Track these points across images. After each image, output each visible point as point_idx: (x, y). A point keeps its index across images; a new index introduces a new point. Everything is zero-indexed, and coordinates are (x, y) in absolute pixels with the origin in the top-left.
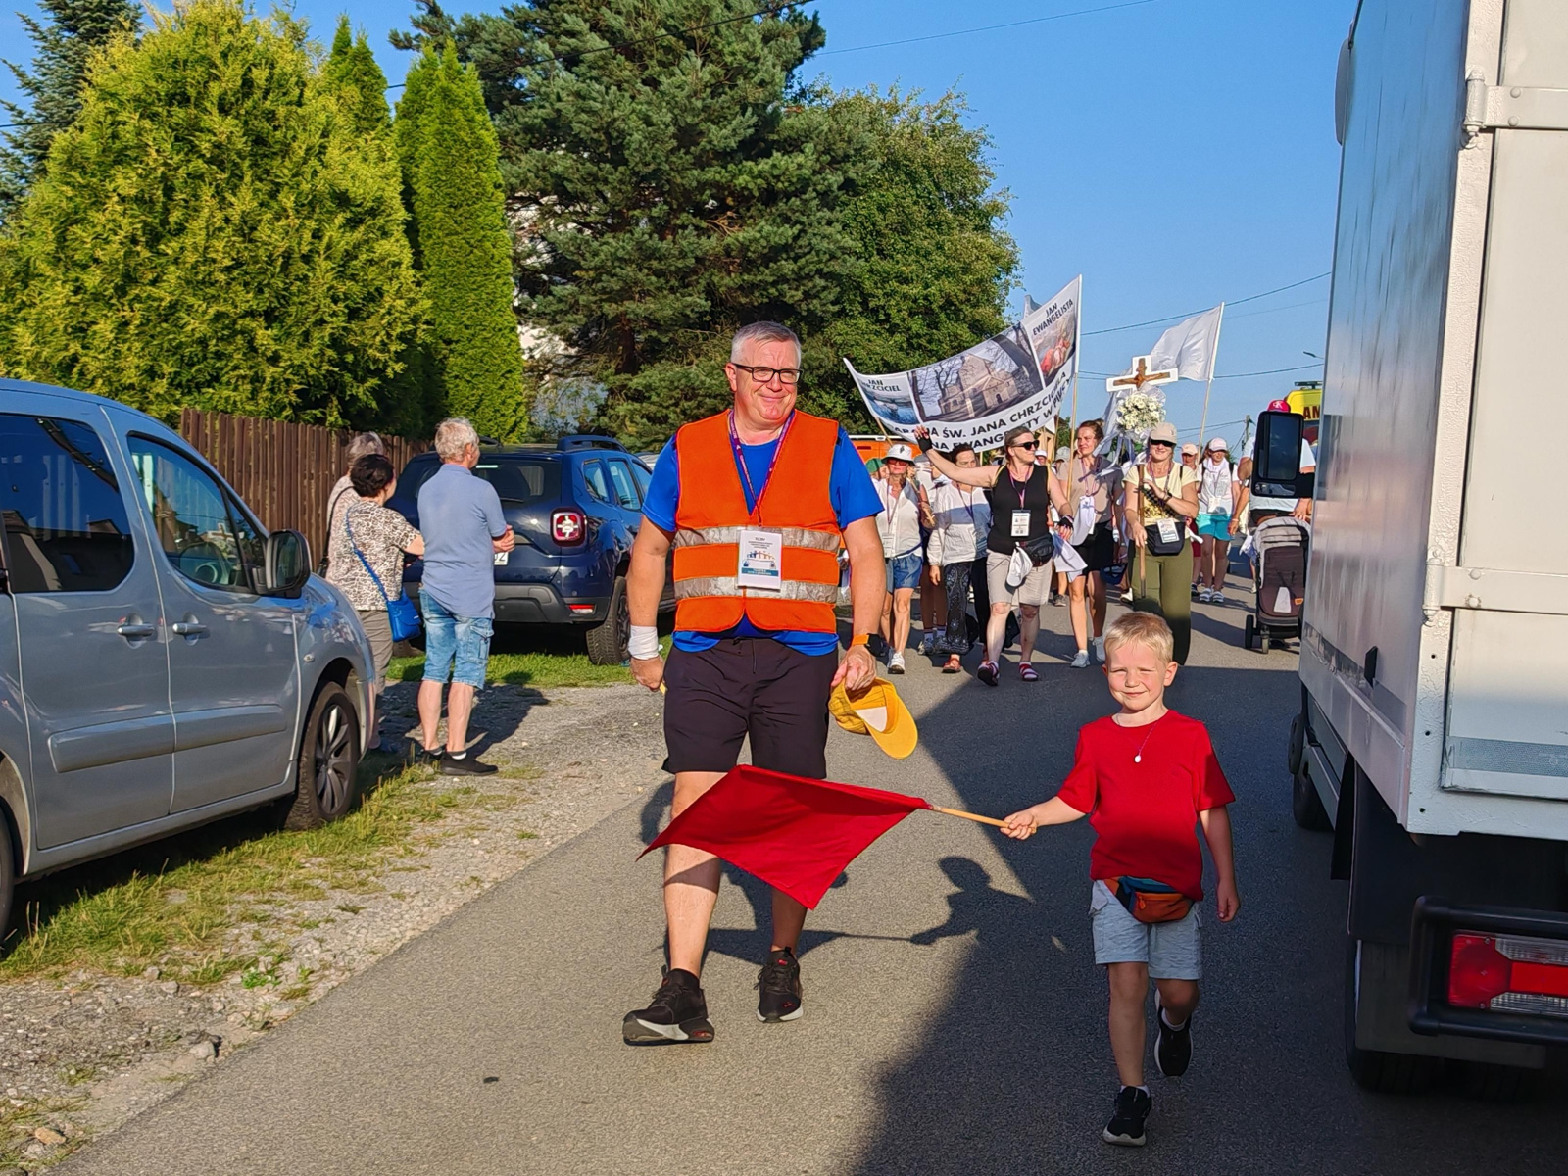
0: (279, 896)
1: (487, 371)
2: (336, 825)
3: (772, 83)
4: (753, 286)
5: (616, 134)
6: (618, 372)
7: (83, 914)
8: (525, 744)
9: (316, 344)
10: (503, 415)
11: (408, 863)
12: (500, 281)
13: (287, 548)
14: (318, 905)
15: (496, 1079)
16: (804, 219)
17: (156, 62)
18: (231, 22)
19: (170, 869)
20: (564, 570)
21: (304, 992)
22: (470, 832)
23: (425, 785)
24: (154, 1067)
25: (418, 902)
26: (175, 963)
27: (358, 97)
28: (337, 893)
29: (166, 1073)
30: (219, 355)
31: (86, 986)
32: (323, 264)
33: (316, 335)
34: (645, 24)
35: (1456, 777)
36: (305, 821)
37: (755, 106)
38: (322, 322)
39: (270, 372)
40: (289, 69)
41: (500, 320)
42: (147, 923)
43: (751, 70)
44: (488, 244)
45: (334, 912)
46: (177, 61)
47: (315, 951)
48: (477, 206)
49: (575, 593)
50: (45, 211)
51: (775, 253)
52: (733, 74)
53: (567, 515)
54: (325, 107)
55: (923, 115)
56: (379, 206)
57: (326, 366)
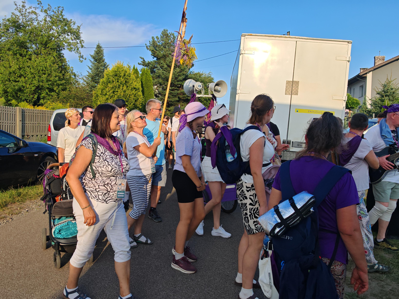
3: (187, 71)
4: (184, 97)
17: (113, 71)
18: (122, 67)
32: (133, 95)
37: (185, 74)
40: (129, 72)
46: (116, 71)
52: (182, 70)
54: (133, 76)
55: (206, 75)
56: (139, 89)
57: (133, 107)
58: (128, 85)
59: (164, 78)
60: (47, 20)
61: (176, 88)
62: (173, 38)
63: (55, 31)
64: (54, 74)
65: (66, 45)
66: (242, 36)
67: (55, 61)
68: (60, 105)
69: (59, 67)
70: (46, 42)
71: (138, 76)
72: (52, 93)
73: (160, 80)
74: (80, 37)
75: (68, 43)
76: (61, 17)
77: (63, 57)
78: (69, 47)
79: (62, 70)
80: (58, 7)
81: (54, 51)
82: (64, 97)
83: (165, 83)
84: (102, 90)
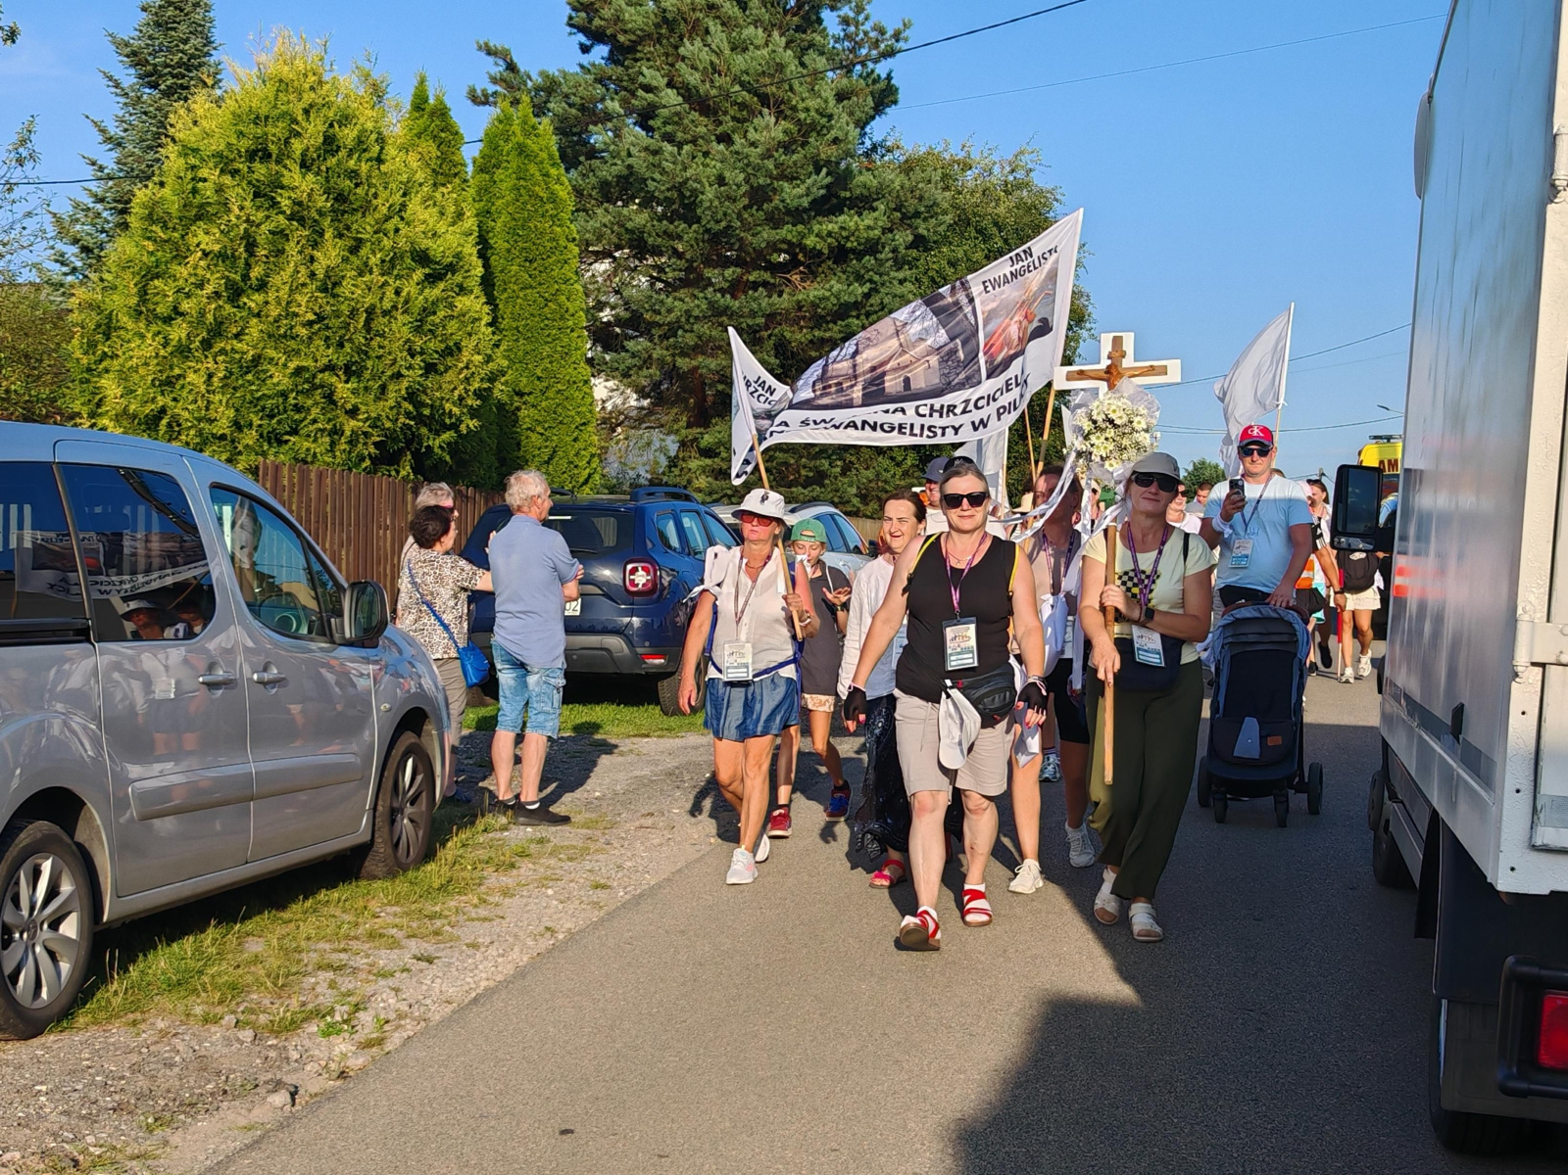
0: (355, 945)
1: (561, 422)
2: (411, 874)
3: (845, 140)
4: (823, 341)
5: (688, 194)
6: (689, 426)
7: (162, 962)
8: (597, 794)
9: (392, 397)
10: (576, 467)
11: (483, 912)
12: (575, 334)
13: (366, 598)
14: (394, 954)
15: (572, 1132)
17: (237, 117)
18: (312, 79)
19: (247, 917)
20: (636, 621)
21: (380, 1042)
22: (543, 882)
23: (498, 835)
24: (231, 1116)
25: (492, 951)
26: (252, 1011)
27: (435, 153)
28: (413, 943)
29: (243, 1122)
30: (298, 408)
31: (163, 1033)
32: (400, 319)
33: (391, 387)
34: (719, 81)
35: (1547, 835)
36: (380, 870)
37: (828, 162)
38: (398, 376)
39: (350, 425)
40: (370, 125)
41: (575, 373)
42: (223, 971)
43: (824, 126)
44: (563, 298)
45: (408, 959)
46: (257, 117)
47: (390, 1001)
48: (550, 260)
49: (647, 644)
50: (126, 265)
51: (844, 310)
52: (807, 130)
53: (639, 565)
55: (996, 170)
56: (455, 264)
57: (402, 419)
59: (669, 194)
71: (449, 161)
84: (148, 277)
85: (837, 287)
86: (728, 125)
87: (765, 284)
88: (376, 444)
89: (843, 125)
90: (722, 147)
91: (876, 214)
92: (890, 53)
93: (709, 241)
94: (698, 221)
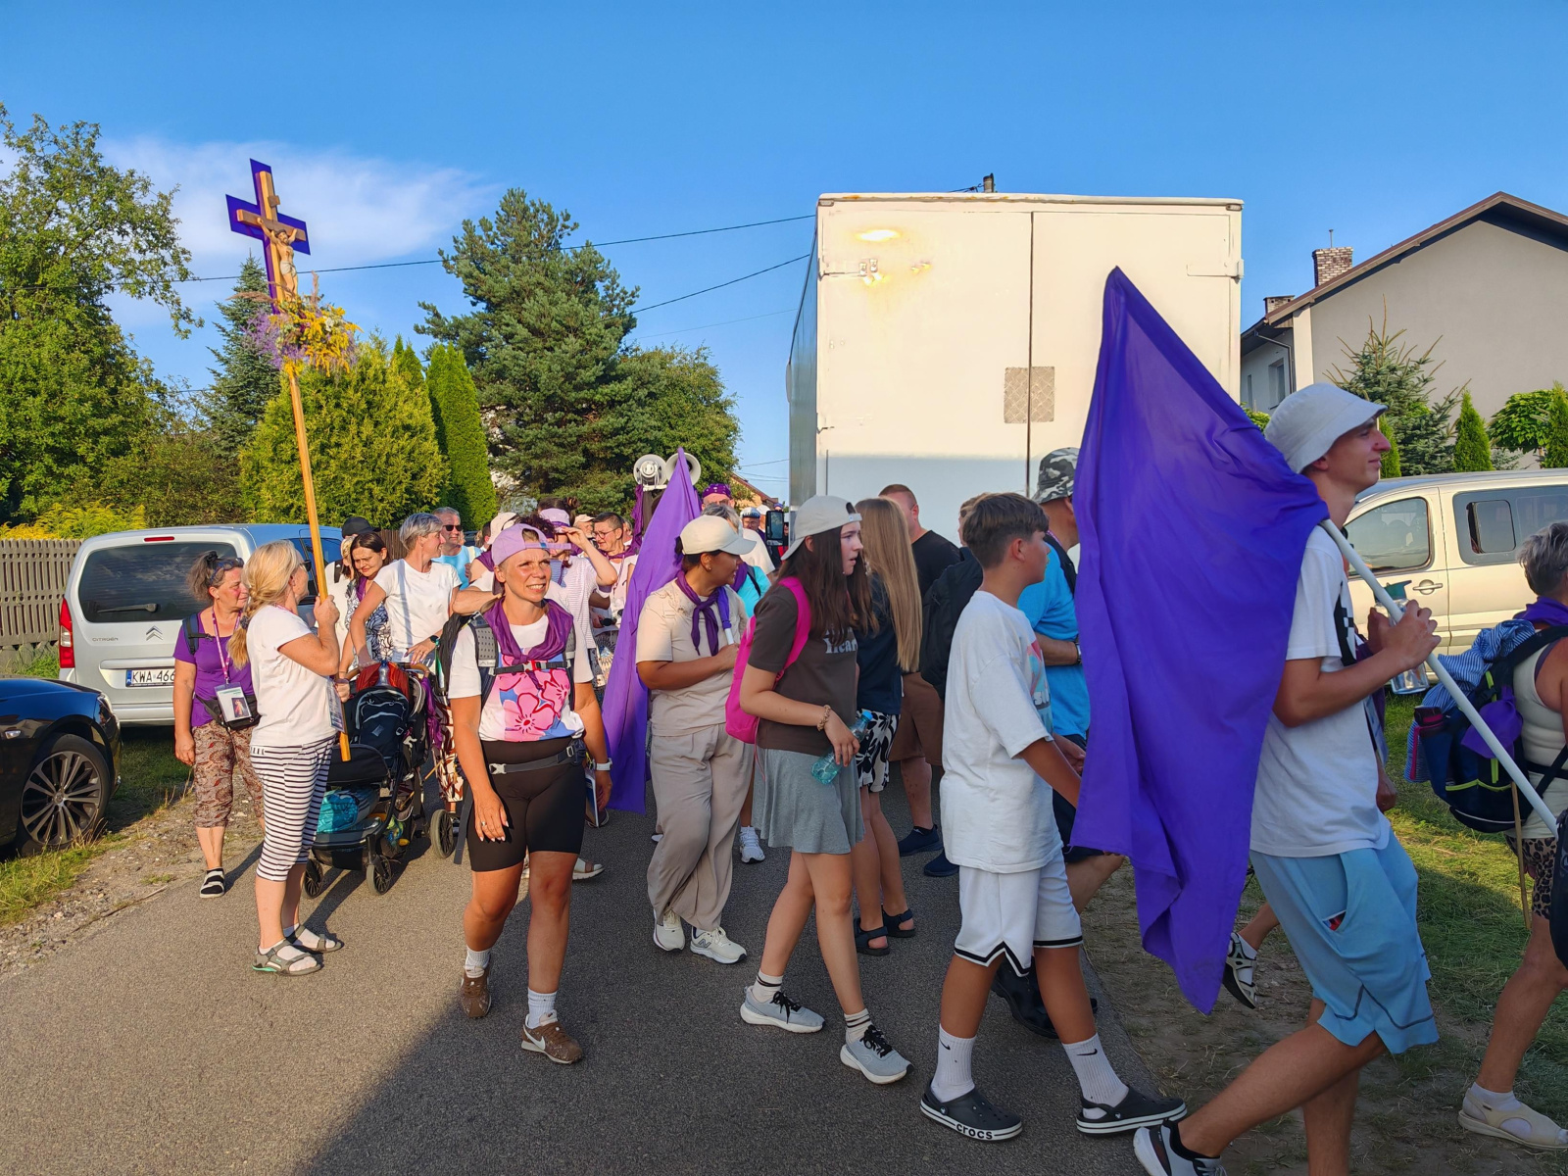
1: (478, 499)
3: (610, 348)
4: (607, 448)
5: (533, 377)
6: (542, 493)
9: (398, 492)
12: (482, 456)
16: (629, 413)
27: (409, 375)
30: (356, 500)
32: (401, 456)
33: (398, 488)
34: (544, 320)
37: (602, 359)
38: (400, 483)
40: (378, 367)
41: (482, 474)
43: (599, 342)
44: (474, 439)
48: (468, 421)
51: (616, 432)
52: (591, 344)
54: (396, 382)
55: (688, 358)
56: (423, 429)
57: (404, 501)
58: (380, 415)
59: (523, 378)
60: (32, 176)
61: (570, 416)
62: (546, 225)
63: (66, 221)
64: (73, 390)
65: (115, 271)
66: (820, 204)
67: (72, 339)
68: (105, 514)
69: (93, 362)
70: (35, 261)
71: (415, 377)
72: (72, 469)
73: (508, 389)
74: (173, 239)
75: (124, 264)
76: (87, 161)
77: (108, 320)
78: (129, 281)
79: (105, 373)
80: (77, 126)
81: (70, 298)
82: (121, 482)
83: (526, 399)
84: (276, 444)
85: (611, 420)
86: (550, 343)
87: (575, 421)
88: (392, 514)
89: (609, 340)
90: (549, 353)
91: (627, 382)
92: (631, 303)
93: (545, 401)
94: (539, 390)
